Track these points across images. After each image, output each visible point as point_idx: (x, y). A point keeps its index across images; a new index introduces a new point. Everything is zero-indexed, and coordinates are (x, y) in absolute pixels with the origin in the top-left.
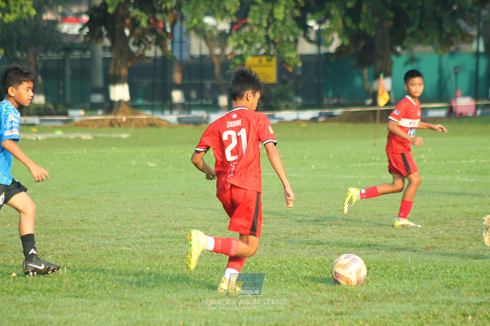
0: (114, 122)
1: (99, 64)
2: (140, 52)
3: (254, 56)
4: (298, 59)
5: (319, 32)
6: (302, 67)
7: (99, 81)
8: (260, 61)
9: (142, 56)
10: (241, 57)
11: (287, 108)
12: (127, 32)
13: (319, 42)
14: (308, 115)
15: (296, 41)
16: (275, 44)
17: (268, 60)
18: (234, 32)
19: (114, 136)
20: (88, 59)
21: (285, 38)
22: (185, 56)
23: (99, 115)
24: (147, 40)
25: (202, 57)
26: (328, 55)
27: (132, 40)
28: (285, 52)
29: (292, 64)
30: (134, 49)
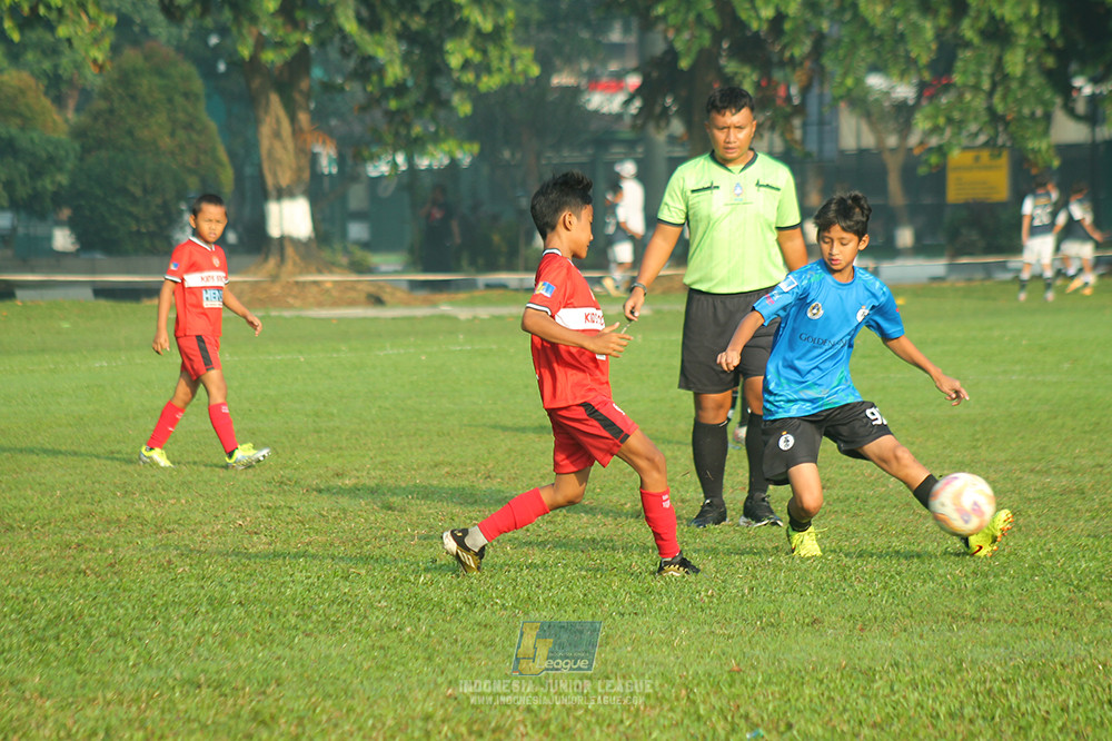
3: (966, 149)
4: (1053, 152)
5: (1092, 99)
6: (1061, 167)
8: (977, 159)
10: (941, 150)
13: (1092, 119)
15: (1048, 116)
16: (1006, 124)
17: (993, 156)
18: (924, 102)
21: (1026, 111)
22: (830, 153)
25: (862, 152)
28: (1028, 139)
29: (1040, 162)
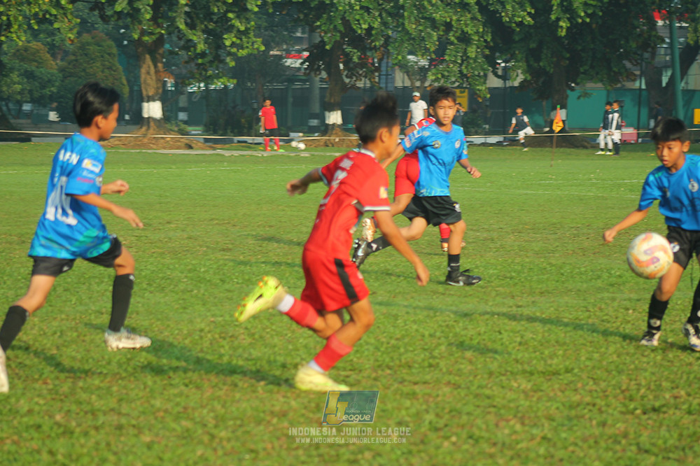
0: (328, 142)
1: (317, 92)
2: (352, 83)
4: (487, 91)
5: (505, 69)
6: (490, 98)
7: (316, 108)
9: (354, 87)
11: (476, 133)
12: (341, 66)
13: (504, 77)
14: (494, 139)
15: (485, 76)
16: (467, 78)
17: (462, 92)
18: (432, 67)
19: (328, 154)
20: (307, 88)
22: (390, 88)
23: (316, 136)
24: (358, 73)
25: (405, 87)
26: (512, 88)
27: (345, 73)
28: (477, 85)
29: (482, 96)
30: (347, 81)
